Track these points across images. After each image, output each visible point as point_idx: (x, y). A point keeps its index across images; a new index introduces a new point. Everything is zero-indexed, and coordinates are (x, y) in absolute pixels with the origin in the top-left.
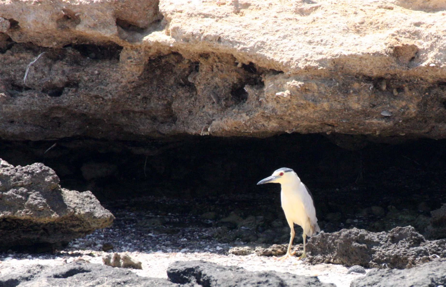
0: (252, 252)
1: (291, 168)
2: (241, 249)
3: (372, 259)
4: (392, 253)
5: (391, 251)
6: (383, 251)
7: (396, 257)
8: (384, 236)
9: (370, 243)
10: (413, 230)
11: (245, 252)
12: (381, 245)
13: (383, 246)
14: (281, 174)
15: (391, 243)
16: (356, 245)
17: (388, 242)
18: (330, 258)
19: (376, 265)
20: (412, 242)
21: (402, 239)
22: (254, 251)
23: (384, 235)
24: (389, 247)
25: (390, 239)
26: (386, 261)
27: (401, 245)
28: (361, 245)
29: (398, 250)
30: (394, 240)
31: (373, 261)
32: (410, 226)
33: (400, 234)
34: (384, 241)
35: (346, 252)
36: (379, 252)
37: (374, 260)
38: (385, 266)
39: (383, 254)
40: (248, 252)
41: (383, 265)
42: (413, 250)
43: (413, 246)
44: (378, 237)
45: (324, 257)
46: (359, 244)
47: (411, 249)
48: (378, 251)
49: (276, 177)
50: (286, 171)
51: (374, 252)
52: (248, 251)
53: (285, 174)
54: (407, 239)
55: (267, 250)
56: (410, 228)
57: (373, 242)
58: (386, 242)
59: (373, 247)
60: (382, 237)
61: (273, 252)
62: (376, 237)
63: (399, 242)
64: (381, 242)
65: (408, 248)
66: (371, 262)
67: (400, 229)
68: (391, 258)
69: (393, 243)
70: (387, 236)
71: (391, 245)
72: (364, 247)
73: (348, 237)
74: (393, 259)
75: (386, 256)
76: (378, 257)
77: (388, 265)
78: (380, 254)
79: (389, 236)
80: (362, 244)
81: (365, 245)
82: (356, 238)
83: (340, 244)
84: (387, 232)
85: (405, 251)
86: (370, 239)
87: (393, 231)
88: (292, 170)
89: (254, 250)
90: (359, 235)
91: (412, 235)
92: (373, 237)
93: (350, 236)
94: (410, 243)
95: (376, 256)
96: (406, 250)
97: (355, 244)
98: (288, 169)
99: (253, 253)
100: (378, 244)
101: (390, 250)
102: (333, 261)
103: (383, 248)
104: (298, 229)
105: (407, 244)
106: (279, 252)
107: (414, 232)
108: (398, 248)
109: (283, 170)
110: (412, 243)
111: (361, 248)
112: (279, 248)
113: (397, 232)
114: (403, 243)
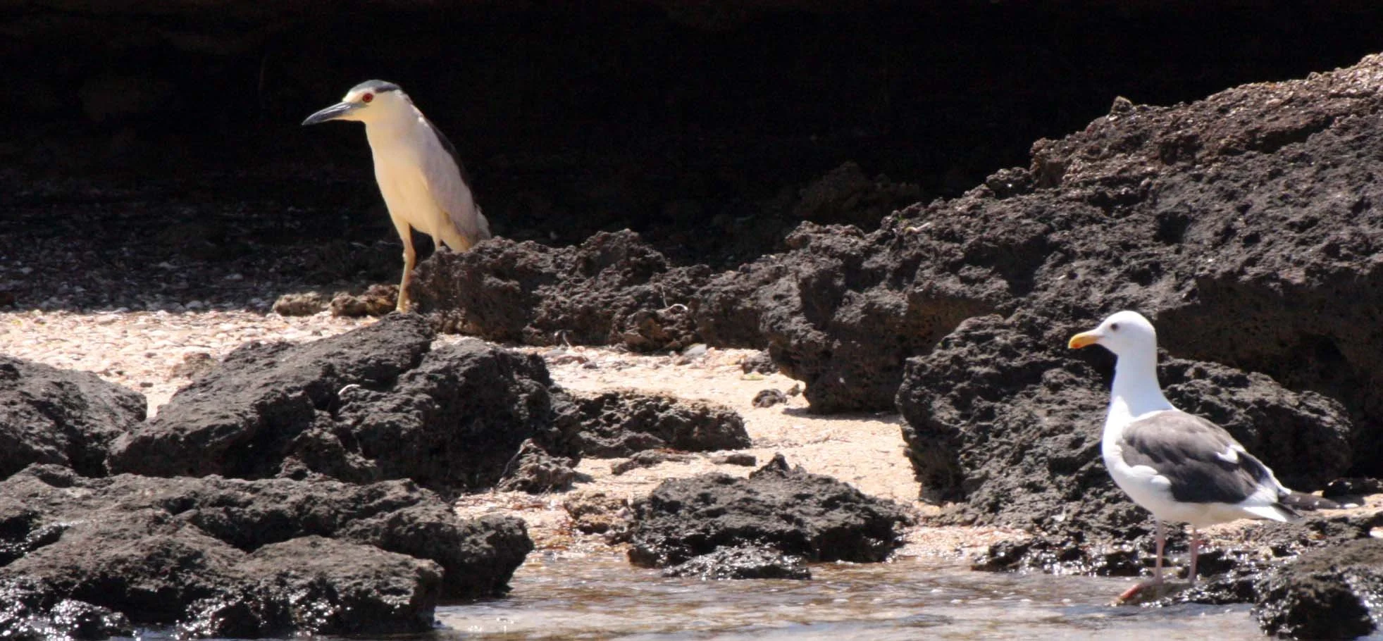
0: (324, 306)
1: (393, 82)
2: (297, 298)
3: (531, 319)
4: (579, 302)
5: (577, 297)
6: (561, 298)
7: (588, 311)
8: (568, 257)
9: (532, 276)
10: (634, 240)
11: (307, 305)
12: (560, 281)
13: (561, 285)
14: (368, 98)
15: (582, 276)
16: (491, 284)
17: (577, 273)
18: (456, 320)
19: (539, 334)
20: (629, 272)
21: (608, 266)
22: (329, 305)
23: (570, 255)
24: (576, 287)
25: (580, 266)
26: (564, 325)
27: (605, 279)
28: (504, 283)
29: (595, 294)
30: (590, 268)
31: (534, 326)
32: (627, 230)
33: (604, 251)
34: (565, 272)
35: (475, 301)
36: (549, 301)
37: (535, 321)
38: (560, 336)
39: (558, 306)
40: (315, 305)
41: (556, 334)
42: (629, 293)
43: (630, 283)
44: (554, 261)
45: (445, 316)
46: (499, 281)
47: (626, 289)
48: (548, 297)
49: (354, 105)
50: (380, 90)
51: (539, 300)
52: (313, 303)
53: (378, 98)
54: (619, 263)
55: (354, 301)
56: (626, 236)
57: (541, 274)
58: (571, 273)
59: (536, 288)
60: (563, 260)
61: (369, 306)
62: (550, 259)
63: (601, 274)
64: (561, 275)
65: (618, 289)
66: (528, 327)
67: (606, 238)
68: (575, 317)
69: (588, 275)
70: (575, 258)
71: (581, 281)
72: (511, 288)
73: (475, 262)
74: (579, 319)
75: (564, 310)
76: (545, 314)
77: (568, 335)
78: (549, 305)
79: (579, 258)
80: (507, 281)
81: (516, 283)
82: (493, 264)
83: (462, 279)
84: (577, 244)
85: (612, 296)
86: (529, 267)
87: (589, 244)
88: (395, 85)
89: (330, 300)
90: (500, 256)
91: (631, 252)
92: (541, 260)
93: (480, 260)
94: (625, 275)
95: (542, 311)
96: (614, 293)
97: (489, 280)
98: (385, 84)
99: (326, 309)
100: (551, 279)
101: (578, 293)
102: (462, 326)
103: (562, 290)
104: (423, 243)
105: (618, 278)
106: (382, 305)
107: (634, 246)
108: (597, 290)
109: (370, 86)
110: (629, 275)
111: (505, 291)
112: (383, 293)
113: (599, 245)
114: (610, 274)
